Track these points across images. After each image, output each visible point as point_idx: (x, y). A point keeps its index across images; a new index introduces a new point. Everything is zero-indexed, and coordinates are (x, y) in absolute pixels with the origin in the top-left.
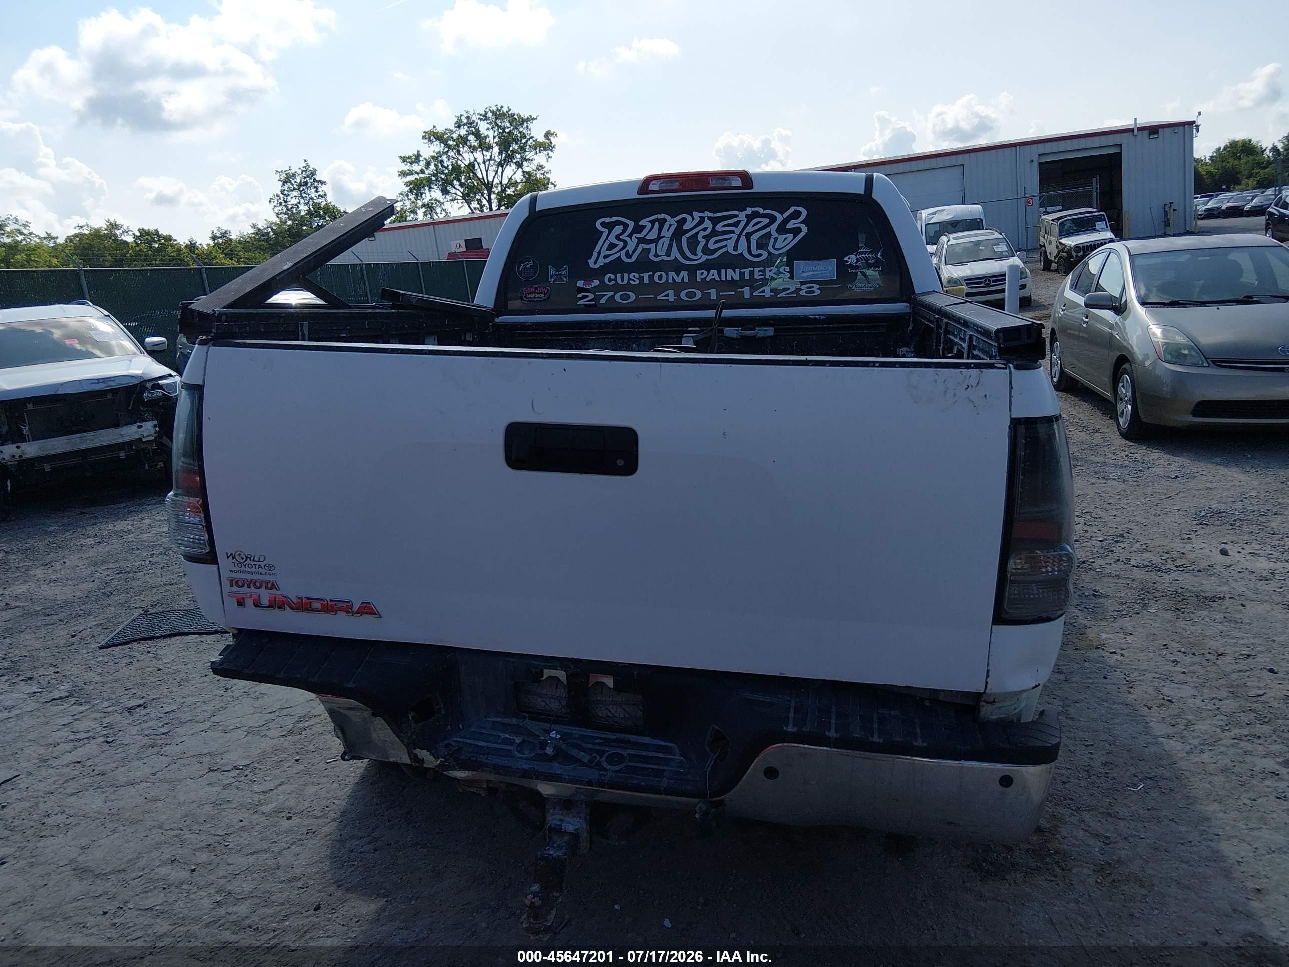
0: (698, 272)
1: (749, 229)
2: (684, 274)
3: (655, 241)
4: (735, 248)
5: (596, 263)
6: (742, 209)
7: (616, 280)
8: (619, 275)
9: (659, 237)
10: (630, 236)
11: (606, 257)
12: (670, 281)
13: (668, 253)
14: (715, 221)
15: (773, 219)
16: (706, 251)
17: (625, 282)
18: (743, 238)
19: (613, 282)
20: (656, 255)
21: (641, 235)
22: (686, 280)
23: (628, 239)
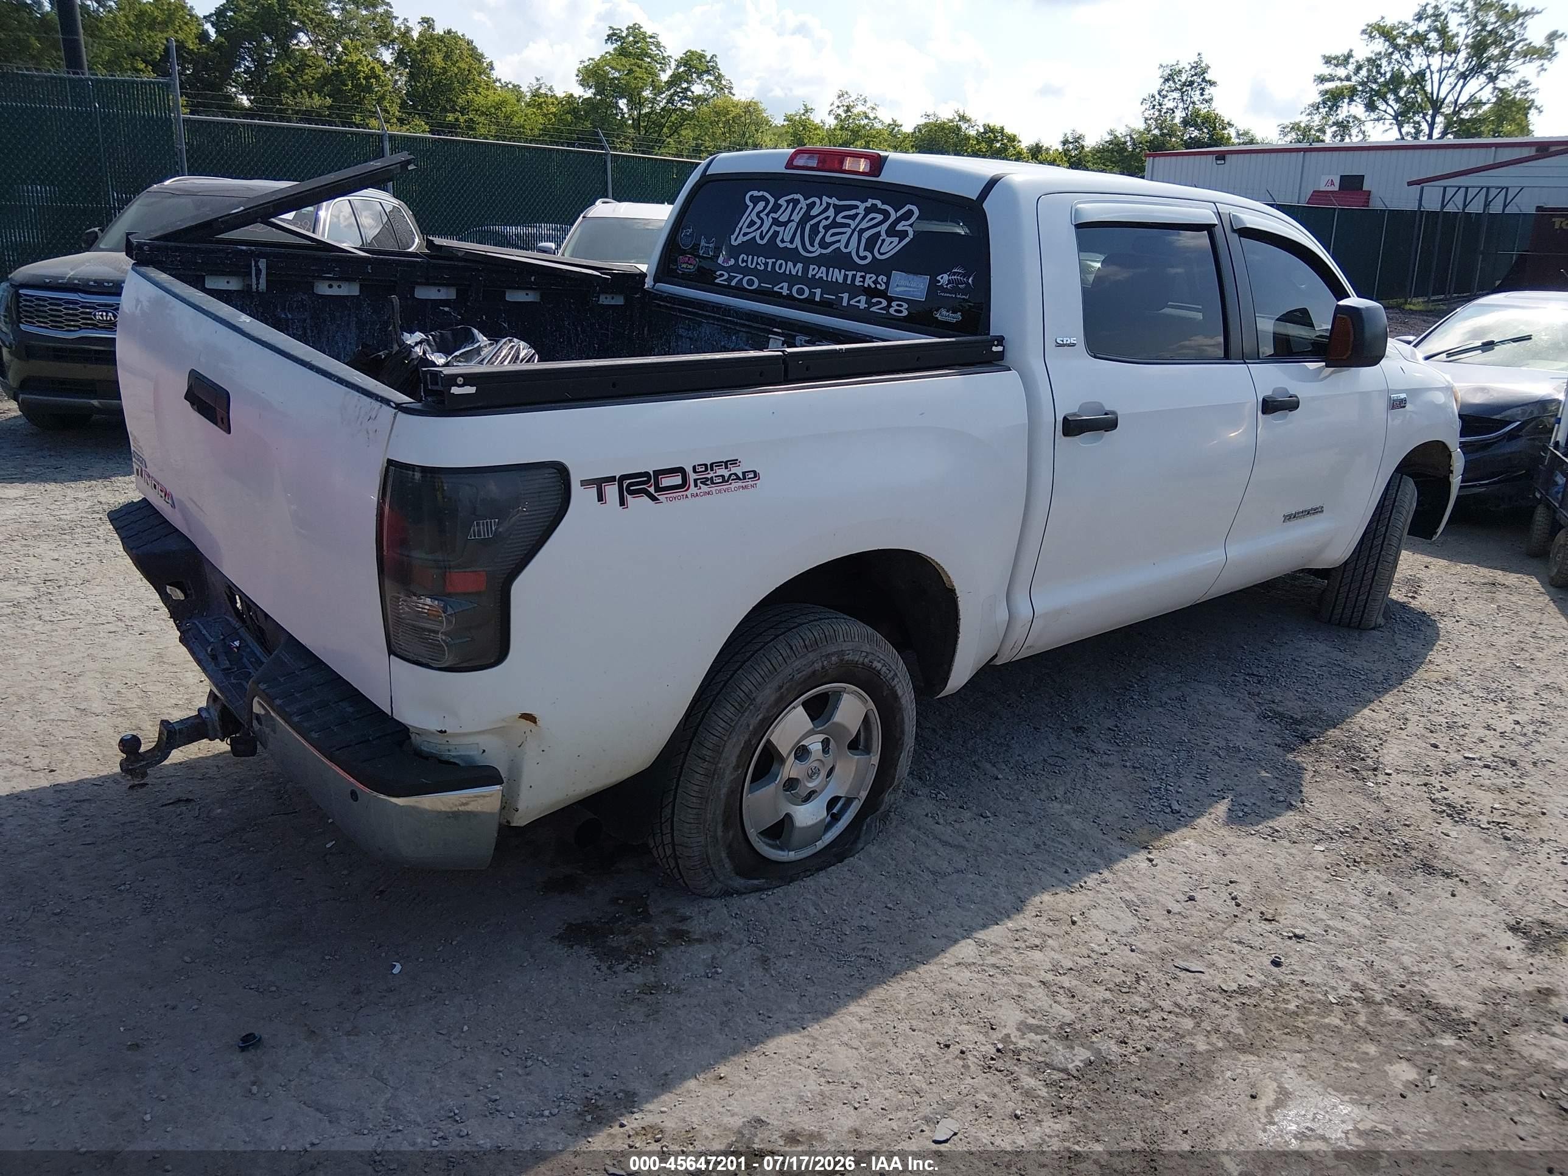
0: (812, 267)
1: (864, 225)
2: (800, 266)
3: (785, 224)
4: (846, 247)
5: (736, 240)
6: (863, 201)
7: (746, 262)
8: (750, 257)
9: (790, 221)
10: (767, 215)
11: (745, 234)
12: (788, 273)
13: (792, 242)
15: (887, 215)
16: (823, 245)
17: (753, 267)
18: (856, 233)
19: (745, 264)
20: (783, 241)
21: (776, 216)
22: (800, 274)
23: (765, 217)
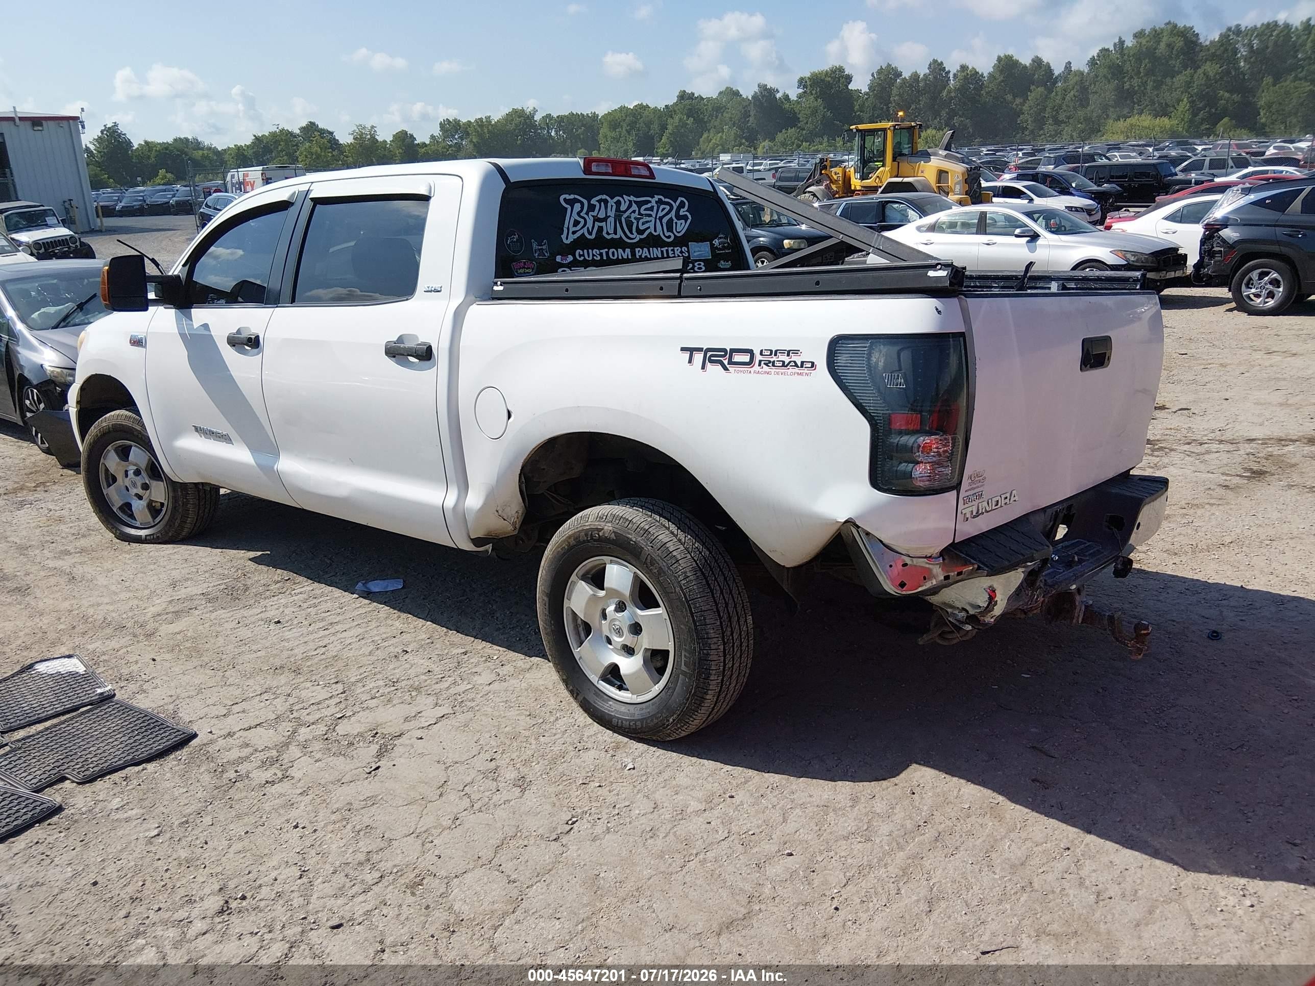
0: (637, 250)
1: (660, 214)
2: (628, 251)
3: (605, 220)
4: (655, 231)
5: (567, 238)
7: (583, 255)
8: (585, 251)
9: (607, 217)
10: (587, 213)
11: (574, 233)
12: (620, 258)
13: (615, 233)
14: (640, 204)
15: (671, 206)
16: (640, 232)
17: (591, 258)
18: (658, 220)
19: (582, 258)
20: (608, 233)
21: (595, 214)
22: (630, 257)
23: (586, 216)
